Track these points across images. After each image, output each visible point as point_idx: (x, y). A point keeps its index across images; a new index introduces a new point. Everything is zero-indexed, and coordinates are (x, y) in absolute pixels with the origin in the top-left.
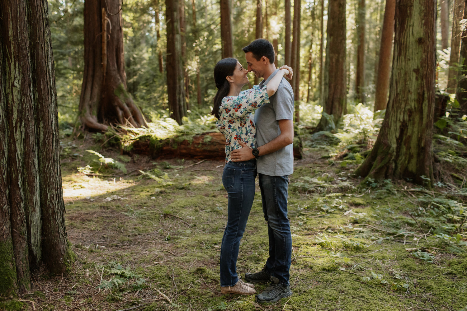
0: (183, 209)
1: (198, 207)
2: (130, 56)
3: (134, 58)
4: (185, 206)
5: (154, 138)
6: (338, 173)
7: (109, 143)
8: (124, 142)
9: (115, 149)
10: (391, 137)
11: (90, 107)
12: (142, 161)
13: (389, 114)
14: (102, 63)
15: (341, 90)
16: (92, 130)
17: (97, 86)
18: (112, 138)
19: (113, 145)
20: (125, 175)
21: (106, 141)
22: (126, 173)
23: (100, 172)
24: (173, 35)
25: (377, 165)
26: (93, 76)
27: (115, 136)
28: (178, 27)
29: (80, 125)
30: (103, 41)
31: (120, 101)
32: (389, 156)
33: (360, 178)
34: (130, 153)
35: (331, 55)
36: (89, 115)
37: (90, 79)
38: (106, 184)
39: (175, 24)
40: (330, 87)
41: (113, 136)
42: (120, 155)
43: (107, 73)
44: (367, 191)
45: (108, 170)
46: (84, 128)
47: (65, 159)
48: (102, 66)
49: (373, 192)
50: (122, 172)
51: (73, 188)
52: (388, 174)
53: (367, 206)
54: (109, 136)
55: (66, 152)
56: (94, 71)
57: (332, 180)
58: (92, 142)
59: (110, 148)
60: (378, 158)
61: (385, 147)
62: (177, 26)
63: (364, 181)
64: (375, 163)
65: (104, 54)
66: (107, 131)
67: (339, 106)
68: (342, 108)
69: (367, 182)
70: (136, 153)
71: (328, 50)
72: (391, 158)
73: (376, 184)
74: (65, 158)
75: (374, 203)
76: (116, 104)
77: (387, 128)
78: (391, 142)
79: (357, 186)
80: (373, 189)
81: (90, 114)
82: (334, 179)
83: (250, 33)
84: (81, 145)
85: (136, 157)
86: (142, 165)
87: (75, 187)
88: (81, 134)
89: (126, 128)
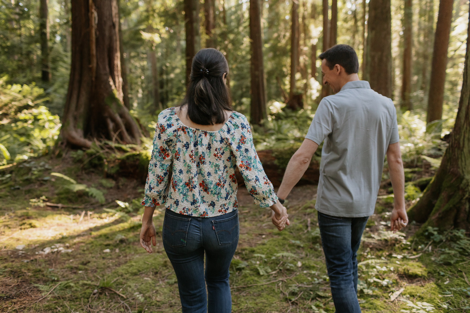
0: (135, 277)
1: (161, 273)
2: (162, 65)
3: (167, 67)
4: (139, 271)
5: (145, 158)
6: (381, 213)
7: (90, 163)
8: (109, 162)
9: (97, 171)
10: (463, 164)
11: (75, 118)
12: (129, 187)
13: (460, 128)
14: (91, 66)
16: (75, 146)
17: (84, 93)
18: (94, 156)
19: (95, 166)
20: (102, 206)
21: (86, 160)
22: (104, 203)
23: (70, 201)
24: (192, 37)
25: (440, 205)
26: (80, 82)
27: (98, 154)
29: (62, 140)
31: (111, 112)
32: (460, 193)
33: (414, 225)
34: (115, 175)
35: (373, 54)
36: (73, 128)
37: (76, 85)
38: (69, 221)
41: (95, 154)
42: (103, 178)
43: (96, 78)
44: (426, 248)
45: (82, 198)
46: (65, 144)
47: (32, 185)
48: (90, 69)
49: (436, 250)
50: (97, 202)
51: (20, 227)
52: (459, 221)
53: (429, 279)
54: (91, 155)
55: (35, 175)
56: (81, 75)
57: (371, 224)
58: (71, 162)
59: (92, 169)
60: (443, 195)
61: (454, 179)
63: (420, 231)
64: (438, 203)
65: (93, 55)
66: (88, 148)
69: (427, 233)
70: (122, 176)
72: (464, 195)
73: (441, 236)
74: (32, 182)
75: (439, 273)
76: (106, 115)
77: (456, 150)
78: (463, 172)
79: (410, 239)
80: (435, 244)
81: (75, 127)
82: (373, 222)
84: (56, 165)
85: (122, 181)
86: (128, 192)
87: (23, 227)
88: (60, 152)
89: (113, 144)
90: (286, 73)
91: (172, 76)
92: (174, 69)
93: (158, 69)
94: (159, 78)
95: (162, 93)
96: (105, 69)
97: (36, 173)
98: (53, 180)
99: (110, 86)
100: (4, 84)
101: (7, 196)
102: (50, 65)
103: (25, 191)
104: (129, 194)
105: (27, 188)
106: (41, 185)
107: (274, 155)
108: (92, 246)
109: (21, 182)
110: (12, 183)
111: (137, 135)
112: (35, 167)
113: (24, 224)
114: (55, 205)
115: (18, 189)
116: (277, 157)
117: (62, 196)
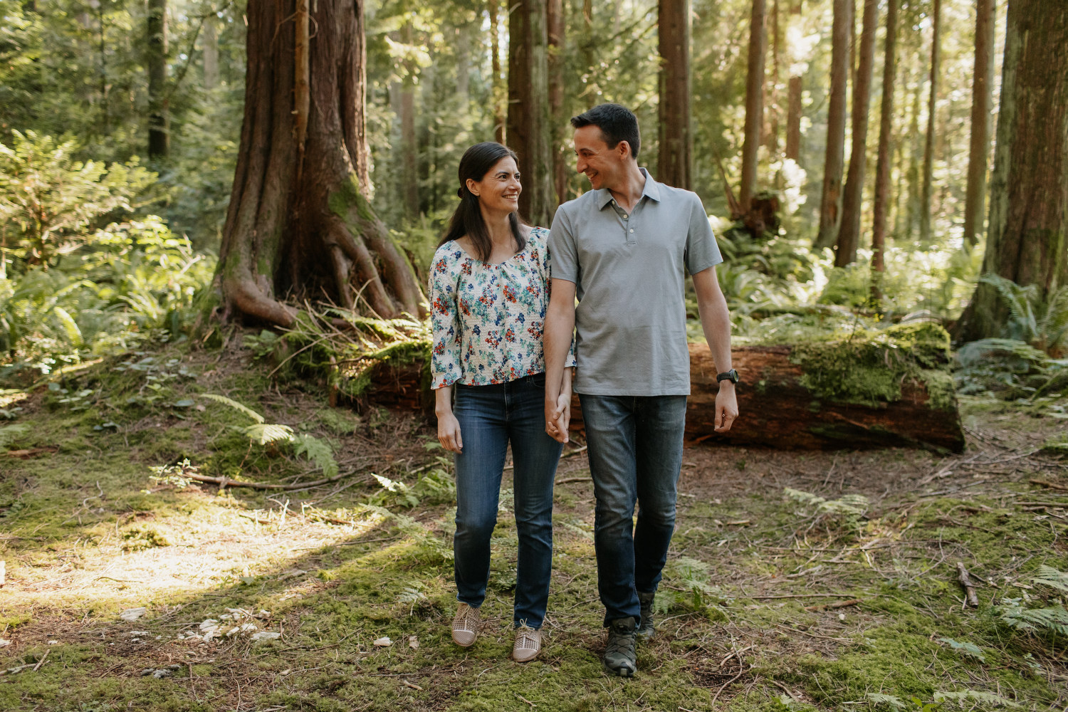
2: (427, 122)
3: (436, 127)
7: (295, 365)
8: (344, 364)
9: (314, 389)
11: (254, 247)
12: (396, 433)
14: (295, 112)
15: (1052, 206)
16: (254, 320)
17: (276, 182)
18: (304, 348)
19: (307, 374)
20: (328, 485)
21: (285, 360)
22: (335, 476)
23: (248, 469)
24: (527, 48)
26: (267, 152)
27: (315, 343)
28: (542, 25)
29: (218, 302)
30: (298, 41)
31: (345, 231)
34: (360, 401)
35: (1022, 92)
36: (248, 272)
37: (257, 161)
38: (250, 525)
39: (533, 17)
40: (1013, 195)
41: (308, 342)
42: (328, 407)
43: (308, 143)
45: (278, 461)
46: (227, 312)
47: (147, 419)
48: (295, 120)
50: (319, 473)
51: (123, 543)
54: (298, 344)
55: (155, 392)
56: (270, 136)
58: (244, 362)
59: (298, 383)
62: (537, 24)
65: (302, 83)
66: (290, 326)
67: (1044, 255)
68: (1053, 263)
70: (378, 403)
71: (1011, 74)
74: (148, 413)
76: (332, 239)
81: (252, 269)
83: (732, 59)
84: (208, 369)
85: (379, 415)
86: (395, 447)
87: (130, 542)
88: (215, 333)
89: (352, 317)
90: (732, 147)
91: (449, 148)
92: (451, 131)
93: (417, 133)
94: (418, 156)
95: (423, 189)
96: (330, 119)
97: (156, 387)
98: (202, 408)
99: (344, 164)
100: (66, 158)
101: (84, 448)
102: (169, 118)
103: (131, 437)
104: (398, 454)
105: (135, 427)
106: (171, 420)
107: (797, 361)
108: (338, 621)
109: (119, 412)
110: (97, 414)
111: (408, 295)
112: (155, 372)
113: (134, 533)
114: (212, 478)
115: (113, 429)
116: (805, 368)
117: (228, 454)
